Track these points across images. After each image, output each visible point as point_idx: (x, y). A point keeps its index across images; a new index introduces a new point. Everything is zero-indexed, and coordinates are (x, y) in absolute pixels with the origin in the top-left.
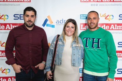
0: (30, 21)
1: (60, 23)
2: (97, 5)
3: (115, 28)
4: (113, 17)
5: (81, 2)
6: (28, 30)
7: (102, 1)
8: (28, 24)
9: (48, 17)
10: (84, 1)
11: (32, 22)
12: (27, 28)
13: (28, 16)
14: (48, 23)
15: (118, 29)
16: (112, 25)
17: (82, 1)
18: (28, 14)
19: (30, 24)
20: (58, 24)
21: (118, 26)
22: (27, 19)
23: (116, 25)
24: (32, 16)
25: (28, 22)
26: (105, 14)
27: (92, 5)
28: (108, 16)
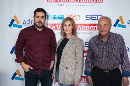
0: (40, 22)
1: (27, 24)
2: (64, 5)
3: (82, 28)
4: (79, 17)
5: (47, 2)
6: (38, 31)
7: (68, 2)
8: (38, 25)
9: (14, 17)
10: (51, 1)
11: (42, 23)
12: (37, 29)
13: (38, 17)
14: (15, 23)
15: (85, 29)
16: (79, 26)
17: (49, 1)
18: (38, 15)
19: (40, 25)
20: (25, 24)
21: (85, 27)
22: (37, 20)
23: (83, 25)
24: (42, 17)
25: (38, 23)
26: (72, 14)
27: (58, 5)
28: (75, 16)
